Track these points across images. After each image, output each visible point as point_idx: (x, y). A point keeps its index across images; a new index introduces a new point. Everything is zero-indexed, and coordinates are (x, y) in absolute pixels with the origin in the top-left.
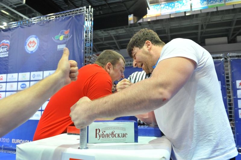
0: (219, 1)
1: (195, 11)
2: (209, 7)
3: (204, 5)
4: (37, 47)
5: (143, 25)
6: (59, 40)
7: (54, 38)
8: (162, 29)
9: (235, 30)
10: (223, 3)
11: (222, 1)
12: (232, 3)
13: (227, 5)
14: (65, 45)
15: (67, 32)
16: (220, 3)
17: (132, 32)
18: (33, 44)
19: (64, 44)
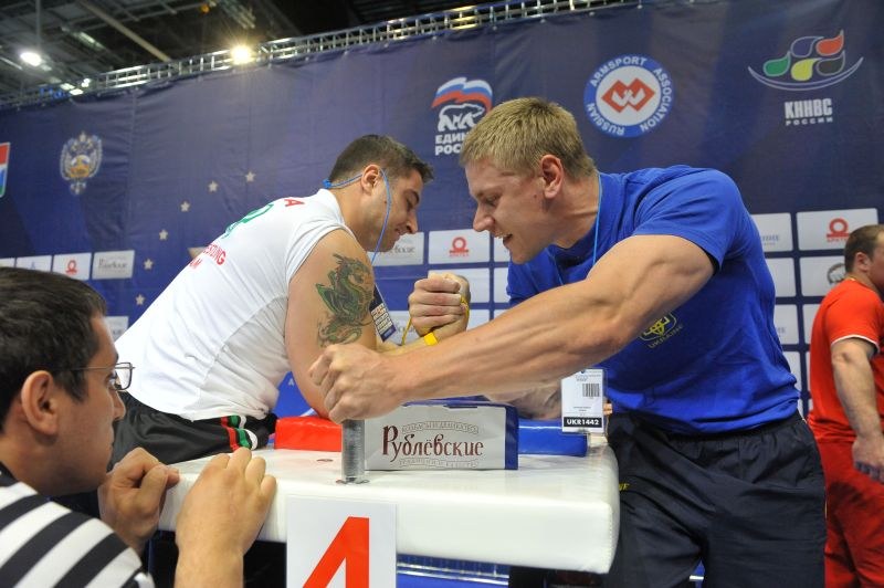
4: (664, 109)
6: (788, 77)
7: (761, 72)
14: (828, 101)
15: (832, 46)
18: (634, 95)
19: (822, 98)
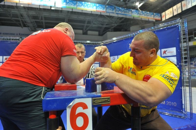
0: (73, 5)
1: (57, 7)
2: (67, 7)
3: (63, 5)
5: (20, 9)
8: (36, 15)
9: (87, 27)
10: (76, 7)
11: (75, 5)
12: (80, 8)
13: (78, 9)
16: (74, 7)
17: (10, 12)
